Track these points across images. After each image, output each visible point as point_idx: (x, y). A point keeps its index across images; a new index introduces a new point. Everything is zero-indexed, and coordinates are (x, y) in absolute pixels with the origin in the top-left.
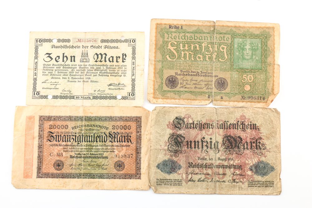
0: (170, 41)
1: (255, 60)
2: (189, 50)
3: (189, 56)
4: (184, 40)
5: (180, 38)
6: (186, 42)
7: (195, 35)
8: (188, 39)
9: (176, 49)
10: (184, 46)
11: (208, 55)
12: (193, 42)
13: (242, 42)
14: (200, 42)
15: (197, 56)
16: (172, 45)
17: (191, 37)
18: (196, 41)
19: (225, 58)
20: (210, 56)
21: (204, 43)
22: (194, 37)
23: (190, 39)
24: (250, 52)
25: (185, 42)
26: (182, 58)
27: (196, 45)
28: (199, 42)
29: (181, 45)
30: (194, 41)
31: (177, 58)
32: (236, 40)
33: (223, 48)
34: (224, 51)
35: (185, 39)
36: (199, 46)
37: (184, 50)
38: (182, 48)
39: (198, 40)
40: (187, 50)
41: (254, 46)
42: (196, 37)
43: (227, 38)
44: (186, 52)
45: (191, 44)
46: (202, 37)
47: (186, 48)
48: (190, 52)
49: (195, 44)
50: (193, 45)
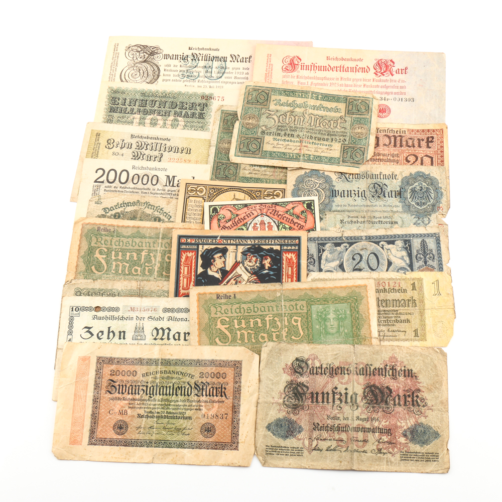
0: (219, 317)
1: (343, 333)
2: (248, 327)
3: (248, 337)
4: (239, 314)
5: (233, 311)
6: (242, 317)
7: (254, 305)
8: (244, 312)
9: (228, 328)
10: (240, 323)
11: (275, 332)
12: (253, 316)
13: (323, 310)
14: (263, 315)
15: (260, 336)
16: (223, 323)
17: (248, 309)
18: (257, 314)
19: (300, 334)
20: (278, 333)
21: (268, 316)
22: (254, 309)
23: (247, 312)
24: (335, 324)
25: (240, 316)
26: (238, 341)
27: (257, 319)
28: (261, 315)
29: (236, 321)
30: (254, 314)
31: (231, 341)
32: (314, 308)
33: (296, 321)
34: (297, 325)
35: (241, 313)
36: (261, 321)
37: (240, 329)
38: (237, 327)
39: (260, 313)
40: (244, 329)
41: (341, 314)
42: (256, 309)
43: (300, 306)
44: (243, 331)
45: (250, 319)
46: (264, 307)
47: (243, 325)
48: (249, 331)
49: (255, 318)
50: (252, 321)
